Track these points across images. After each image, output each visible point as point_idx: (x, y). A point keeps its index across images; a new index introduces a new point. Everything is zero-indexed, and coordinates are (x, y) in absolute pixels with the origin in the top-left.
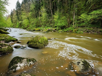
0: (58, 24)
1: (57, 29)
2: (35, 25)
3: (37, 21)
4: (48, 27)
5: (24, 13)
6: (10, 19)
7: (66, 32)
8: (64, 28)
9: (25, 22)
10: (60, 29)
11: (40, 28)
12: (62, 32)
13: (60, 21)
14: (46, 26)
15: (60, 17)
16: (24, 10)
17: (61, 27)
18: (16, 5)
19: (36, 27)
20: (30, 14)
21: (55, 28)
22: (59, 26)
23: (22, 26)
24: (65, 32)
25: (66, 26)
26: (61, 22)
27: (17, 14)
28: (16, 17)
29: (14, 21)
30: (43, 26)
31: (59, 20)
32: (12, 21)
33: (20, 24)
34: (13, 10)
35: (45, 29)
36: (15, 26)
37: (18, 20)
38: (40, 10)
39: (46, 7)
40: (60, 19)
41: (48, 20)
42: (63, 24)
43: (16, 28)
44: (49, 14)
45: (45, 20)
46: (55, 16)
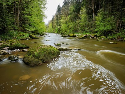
0: (100, 28)
1: (98, 35)
2: (72, 29)
3: (75, 25)
4: (86, 32)
5: (63, 18)
6: (51, 24)
7: (112, 39)
8: (109, 34)
9: (63, 27)
10: (103, 34)
11: (77, 33)
12: (104, 39)
13: (104, 24)
14: (84, 32)
15: (104, 18)
16: (64, 13)
17: (104, 33)
18: (57, 9)
19: (73, 32)
20: (68, 17)
21: (95, 34)
22: (101, 31)
23: (61, 32)
24: (109, 39)
25: (112, 30)
26: (105, 26)
27: (57, 19)
28: (56, 21)
29: (54, 26)
30: (80, 31)
31: (102, 22)
32: (53, 26)
33: (59, 29)
34: (54, 15)
35: (82, 35)
36: (54, 31)
37: (57, 25)
38: (79, 11)
39: (87, 7)
40: (104, 21)
41: (88, 23)
42: (108, 28)
43: (56, 33)
44: (90, 15)
45: (83, 24)
46: (97, 17)
